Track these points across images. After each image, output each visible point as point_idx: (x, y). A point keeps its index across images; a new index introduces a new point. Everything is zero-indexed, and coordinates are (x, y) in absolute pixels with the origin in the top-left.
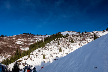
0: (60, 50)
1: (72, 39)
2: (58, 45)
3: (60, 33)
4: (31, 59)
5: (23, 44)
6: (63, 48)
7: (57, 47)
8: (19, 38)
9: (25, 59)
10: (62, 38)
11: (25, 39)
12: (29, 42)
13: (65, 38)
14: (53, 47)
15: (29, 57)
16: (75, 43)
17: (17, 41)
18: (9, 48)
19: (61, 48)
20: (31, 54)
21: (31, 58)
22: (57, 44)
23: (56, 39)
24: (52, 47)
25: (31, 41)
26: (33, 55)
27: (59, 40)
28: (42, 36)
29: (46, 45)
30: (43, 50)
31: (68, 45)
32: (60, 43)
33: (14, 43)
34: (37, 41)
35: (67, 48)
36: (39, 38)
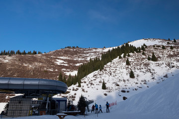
0: (132, 75)
1: (153, 53)
2: (127, 66)
3: (129, 44)
4: (83, 90)
5: (66, 65)
6: (136, 70)
7: (125, 69)
8: (60, 56)
9: (73, 90)
10: (133, 53)
11: (69, 57)
12: (77, 62)
13: (140, 52)
14: (118, 69)
15: (80, 86)
16: (159, 62)
17: (57, 60)
18: (46, 72)
19: (133, 71)
20: (82, 81)
21: (83, 88)
22: (125, 64)
23: (122, 56)
24: (116, 70)
25: (80, 59)
26: (85, 82)
27: (129, 56)
28: (98, 50)
29: (105, 66)
30: (100, 75)
31: (147, 65)
32: (131, 62)
33: (53, 64)
34: (88, 59)
35: (144, 70)
36: (93, 54)
